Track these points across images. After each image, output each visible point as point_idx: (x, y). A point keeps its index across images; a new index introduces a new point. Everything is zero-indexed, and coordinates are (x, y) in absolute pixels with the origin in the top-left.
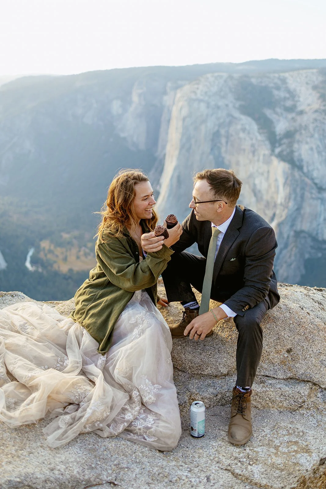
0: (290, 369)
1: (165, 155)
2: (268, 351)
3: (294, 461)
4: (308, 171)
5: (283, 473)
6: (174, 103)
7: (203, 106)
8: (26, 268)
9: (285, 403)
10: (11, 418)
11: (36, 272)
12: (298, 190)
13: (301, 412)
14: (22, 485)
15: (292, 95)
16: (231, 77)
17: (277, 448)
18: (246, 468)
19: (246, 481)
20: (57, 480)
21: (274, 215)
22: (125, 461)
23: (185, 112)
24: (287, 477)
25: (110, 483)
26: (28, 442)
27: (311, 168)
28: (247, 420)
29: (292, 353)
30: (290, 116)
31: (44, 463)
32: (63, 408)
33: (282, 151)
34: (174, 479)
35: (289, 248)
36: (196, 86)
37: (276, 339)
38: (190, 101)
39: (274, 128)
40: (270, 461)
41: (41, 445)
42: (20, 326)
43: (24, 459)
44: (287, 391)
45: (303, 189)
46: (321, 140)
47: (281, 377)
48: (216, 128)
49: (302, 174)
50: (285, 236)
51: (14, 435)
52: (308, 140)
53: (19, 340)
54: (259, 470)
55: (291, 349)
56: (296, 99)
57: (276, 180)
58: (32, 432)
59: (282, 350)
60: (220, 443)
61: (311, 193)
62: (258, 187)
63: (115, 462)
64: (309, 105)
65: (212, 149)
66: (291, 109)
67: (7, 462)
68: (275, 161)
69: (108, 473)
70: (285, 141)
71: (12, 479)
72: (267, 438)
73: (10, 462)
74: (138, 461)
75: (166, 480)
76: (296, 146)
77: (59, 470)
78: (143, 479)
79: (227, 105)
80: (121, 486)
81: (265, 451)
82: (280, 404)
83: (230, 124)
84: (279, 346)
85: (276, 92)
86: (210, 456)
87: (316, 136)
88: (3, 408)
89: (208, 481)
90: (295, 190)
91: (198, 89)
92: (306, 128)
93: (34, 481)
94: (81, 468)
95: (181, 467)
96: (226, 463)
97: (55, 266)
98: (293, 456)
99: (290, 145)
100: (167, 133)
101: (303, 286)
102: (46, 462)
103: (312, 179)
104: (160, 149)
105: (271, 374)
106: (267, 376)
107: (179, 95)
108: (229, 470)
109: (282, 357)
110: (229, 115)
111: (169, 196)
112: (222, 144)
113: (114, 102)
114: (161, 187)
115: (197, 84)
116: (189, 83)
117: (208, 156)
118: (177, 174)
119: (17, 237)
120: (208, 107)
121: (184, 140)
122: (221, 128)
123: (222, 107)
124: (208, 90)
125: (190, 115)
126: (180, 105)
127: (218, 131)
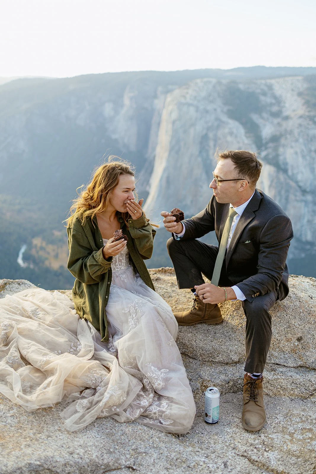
0: (300, 357)
1: (154, 157)
2: (278, 339)
3: (310, 448)
4: (293, 174)
5: (299, 460)
6: (164, 107)
7: (192, 110)
8: (18, 265)
9: (296, 390)
10: (27, 401)
11: (28, 268)
12: (283, 192)
13: (312, 400)
14: (42, 468)
15: (278, 101)
16: (219, 83)
17: (291, 435)
18: (263, 455)
19: (262, 467)
20: (76, 463)
22: (142, 446)
23: (174, 116)
24: (303, 464)
25: (129, 468)
26: (45, 426)
27: (295, 171)
28: (260, 406)
29: (302, 341)
30: (276, 121)
31: (62, 446)
32: (79, 393)
33: (267, 155)
34: (192, 464)
36: (186, 91)
37: (287, 328)
38: (180, 105)
39: (261, 132)
40: (285, 447)
41: (59, 429)
42: (32, 311)
43: (43, 442)
44: (298, 379)
45: (287, 191)
46: (305, 145)
47: (292, 365)
48: (205, 132)
49: (287, 177)
51: (31, 418)
52: (293, 144)
53: (31, 325)
54: (275, 457)
55: (301, 338)
56: (282, 104)
58: (49, 416)
59: (293, 338)
60: (234, 429)
61: (296, 196)
63: (133, 447)
64: (294, 111)
65: (200, 152)
66: (276, 115)
67: (26, 445)
69: (127, 458)
70: (271, 145)
71: (32, 462)
72: (280, 425)
73: (29, 446)
74: (155, 446)
75: (184, 465)
76: (281, 150)
77: (78, 454)
78: (162, 464)
79: (215, 110)
80: (139, 471)
81: (280, 437)
82: (291, 392)
83: (218, 127)
84: (289, 335)
85: (262, 98)
86: (226, 442)
87: (301, 140)
88: (20, 391)
89: (225, 467)
90: (280, 193)
91: (187, 93)
92: (291, 132)
93: (54, 465)
94: (100, 452)
95: (197, 453)
96: (242, 449)
97: (47, 263)
98: (309, 443)
99: (276, 149)
100: (157, 136)
101: (308, 277)
102: (64, 446)
103: (297, 182)
104: (150, 150)
105: (281, 362)
106: (277, 364)
107: (169, 99)
108: (245, 457)
109: (292, 345)
110: (217, 119)
111: (158, 196)
112: (210, 147)
113: (107, 104)
114: (150, 187)
115: (187, 88)
116: (179, 88)
117: (196, 159)
118: (166, 175)
119: (10, 234)
120: (197, 111)
121: (173, 143)
122: (209, 132)
123: (210, 112)
124: (197, 95)
125: (179, 119)
126: (170, 108)
127: (206, 134)
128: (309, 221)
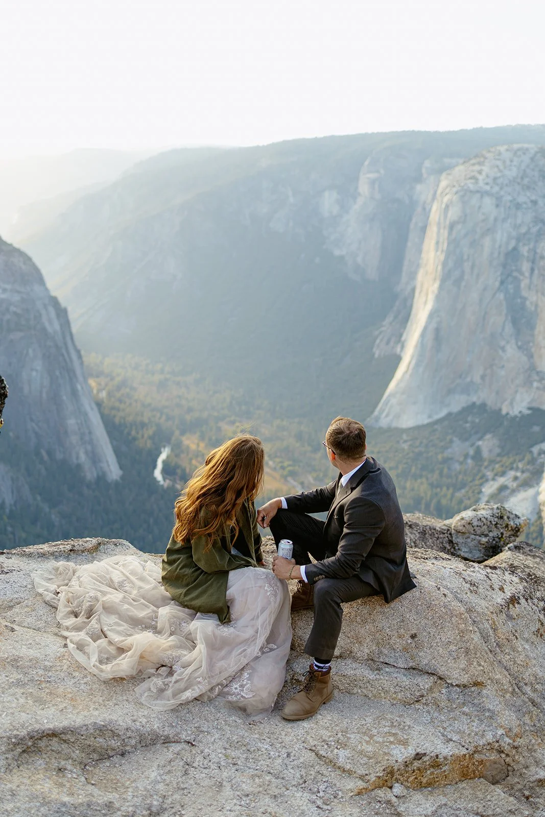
1: (413, 290)
6: (434, 198)
7: (488, 202)
11: (170, 488)
23: (454, 213)
36: (477, 168)
38: (465, 194)
48: (513, 243)
65: (502, 283)
79: (535, 203)
83: (539, 236)
91: (480, 172)
100: (420, 251)
104: (404, 279)
107: (443, 184)
111: (417, 365)
112: (522, 274)
113: (327, 194)
114: (403, 347)
115: (479, 164)
116: (464, 162)
117: (494, 295)
118: (433, 325)
119: (143, 425)
120: (497, 206)
121: (451, 264)
122: (521, 244)
123: (524, 206)
124: (499, 175)
125: (463, 219)
126: (446, 199)
127: (515, 249)
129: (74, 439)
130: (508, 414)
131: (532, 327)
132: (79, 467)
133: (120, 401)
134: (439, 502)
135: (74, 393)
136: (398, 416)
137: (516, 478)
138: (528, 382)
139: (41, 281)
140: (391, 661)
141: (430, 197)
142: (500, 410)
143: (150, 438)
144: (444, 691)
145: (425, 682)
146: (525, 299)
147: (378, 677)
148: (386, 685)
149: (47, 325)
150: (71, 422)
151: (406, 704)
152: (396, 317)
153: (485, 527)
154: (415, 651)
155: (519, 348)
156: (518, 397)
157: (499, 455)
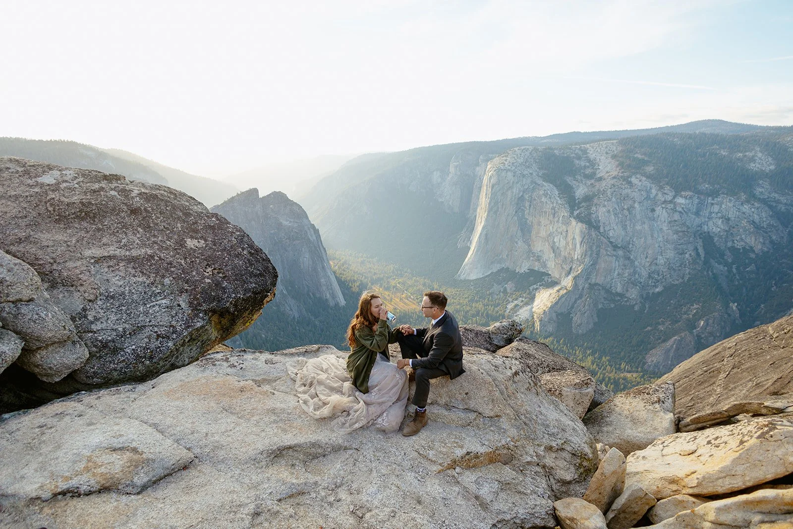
1: (475, 216)
4: (605, 231)
6: (485, 173)
7: (510, 174)
12: (594, 248)
15: (592, 163)
16: (536, 150)
21: (571, 269)
23: (494, 180)
27: (607, 228)
30: (589, 182)
33: (580, 213)
35: (583, 299)
36: (505, 158)
38: (499, 171)
39: (574, 192)
45: (598, 246)
46: (617, 203)
48: (521, 194)
49: (598, 233)
50: (580, 288)
52: (606, 203)
56: (596, 167)
57: (574, 238)
61: (607, 250)
62: (557, 244)
64: (607, 172)
65: (516, 212)
66: (590, 176)
68: (574, 222)
70: (583, 204)
76: (594, 208)
79: (531, 174)
83: (534, 189)
85: (576, 162)
87: (614, 199)
90: (591, 248)
91: (506, 160)
92: (604, 192)
99: (589, 208)
103: (608, 238)
104: (471, 211)
107: (489, 167)
110: (533, 182)
111: (477, 251)
112: (526, 208)
113: (435, 173)
114: (471, 243)
115: (506, 156)
116: (499, 156)
117: (513, 217)
118: (485, 232)
119: (354, 281)
120: (514, 176)
121: (492, 204)
122: (525, 194)
123: (527, 176)
124: (515, 161)
125: (498, 183)
126: (490, 174)
127: (522, 196)
128: (619, 274)
129: (324, 288)
130: (519, 272)
131: (530, 232)
132: (327, 300)
133: (344, 270)
134: (487, 312)
135: (323, 267)
136: (469, 274)
137: (522, 301)
138: (528, 258)
139: (307, 217)
140: (456, 405)
141: (483, 173)
142: (515, 270)
143: (358, 287)
144: (481, 420)
145: (472, 416)
146: (527, 219)
147: (449, 413)
148: (453, 417)
149: (310, 237)
150: (322, 280)
151: (463, 426)
152: (467, 229)
153: (506, 330)
154: (467, 401)
155: (524, 242)
156: (523, 265)
157: (514, 291)
